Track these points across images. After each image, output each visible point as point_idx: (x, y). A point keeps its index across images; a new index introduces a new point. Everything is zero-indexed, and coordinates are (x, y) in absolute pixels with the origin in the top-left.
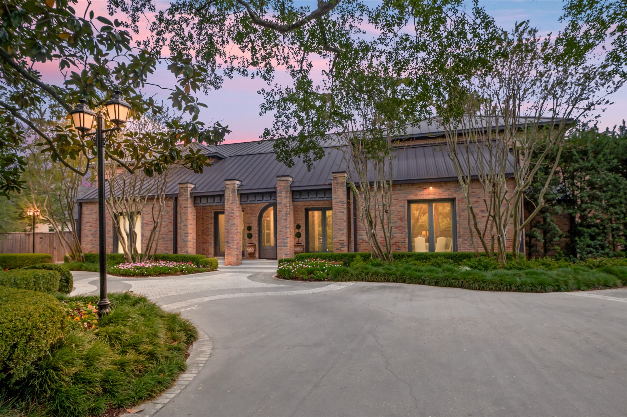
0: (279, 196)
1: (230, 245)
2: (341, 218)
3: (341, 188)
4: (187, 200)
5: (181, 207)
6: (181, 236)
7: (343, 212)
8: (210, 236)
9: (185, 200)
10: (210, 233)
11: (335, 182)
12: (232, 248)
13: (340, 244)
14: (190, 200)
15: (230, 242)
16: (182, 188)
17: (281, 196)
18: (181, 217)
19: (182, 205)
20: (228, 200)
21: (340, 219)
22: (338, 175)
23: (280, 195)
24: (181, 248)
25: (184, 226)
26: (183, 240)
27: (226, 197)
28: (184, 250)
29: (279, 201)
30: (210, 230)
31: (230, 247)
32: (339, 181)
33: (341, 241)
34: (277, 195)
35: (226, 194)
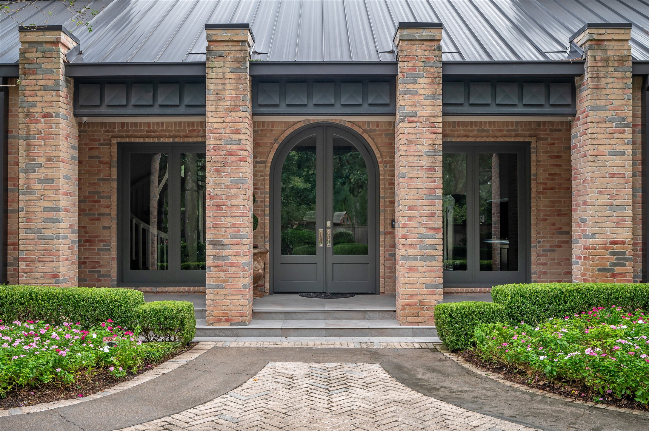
0: (406, 92)
1: (225, 253)
2: (615, 170)
3: (617, 74)
4: (55, 88)
5: (28, 115)
6: (28, 220)
7: (623, 153)
8: (105, 222)
9: (45, 88)
10: (106, 210)
11: (599, 54)
12: (233, 264)
13: (613, 254)
14: (63, 91)
15: (226, 241)
16: (33, 44)
17: (414, 92)
18: (28, 150)
19: (33, 105)
20: (219, 97)
21: (613, 175)
22: (607, 34)
23: (410, 86)
24: (29, 262)
25: (41, 182)
26: (38, 232)
27: (211, 87)
28: (40, 269)
29: (408, 109)
30: (104, 202)
31: (223, 259)
32: (609, 53)
33: (614, 243)
34: (400, 87)
35: (210, 75)
